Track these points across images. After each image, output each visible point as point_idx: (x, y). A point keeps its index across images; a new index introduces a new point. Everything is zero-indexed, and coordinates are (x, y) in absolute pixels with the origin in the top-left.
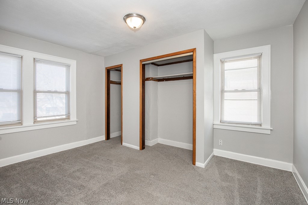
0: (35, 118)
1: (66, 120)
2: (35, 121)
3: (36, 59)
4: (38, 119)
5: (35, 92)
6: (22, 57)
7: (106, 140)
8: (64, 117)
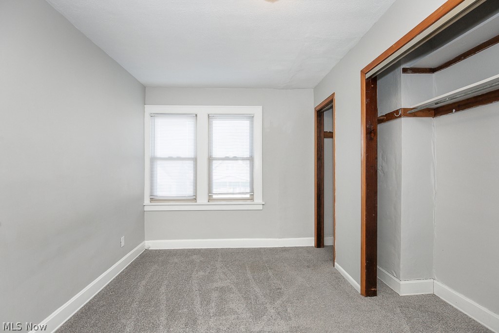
0: (210, 195)
1: (249, 201)
2: (210, 199)
3: (210, 115)
4: (214, 197)
5: (210, 159)
6: (196, 115)
7: (315, 247)
8: (248, 196)
